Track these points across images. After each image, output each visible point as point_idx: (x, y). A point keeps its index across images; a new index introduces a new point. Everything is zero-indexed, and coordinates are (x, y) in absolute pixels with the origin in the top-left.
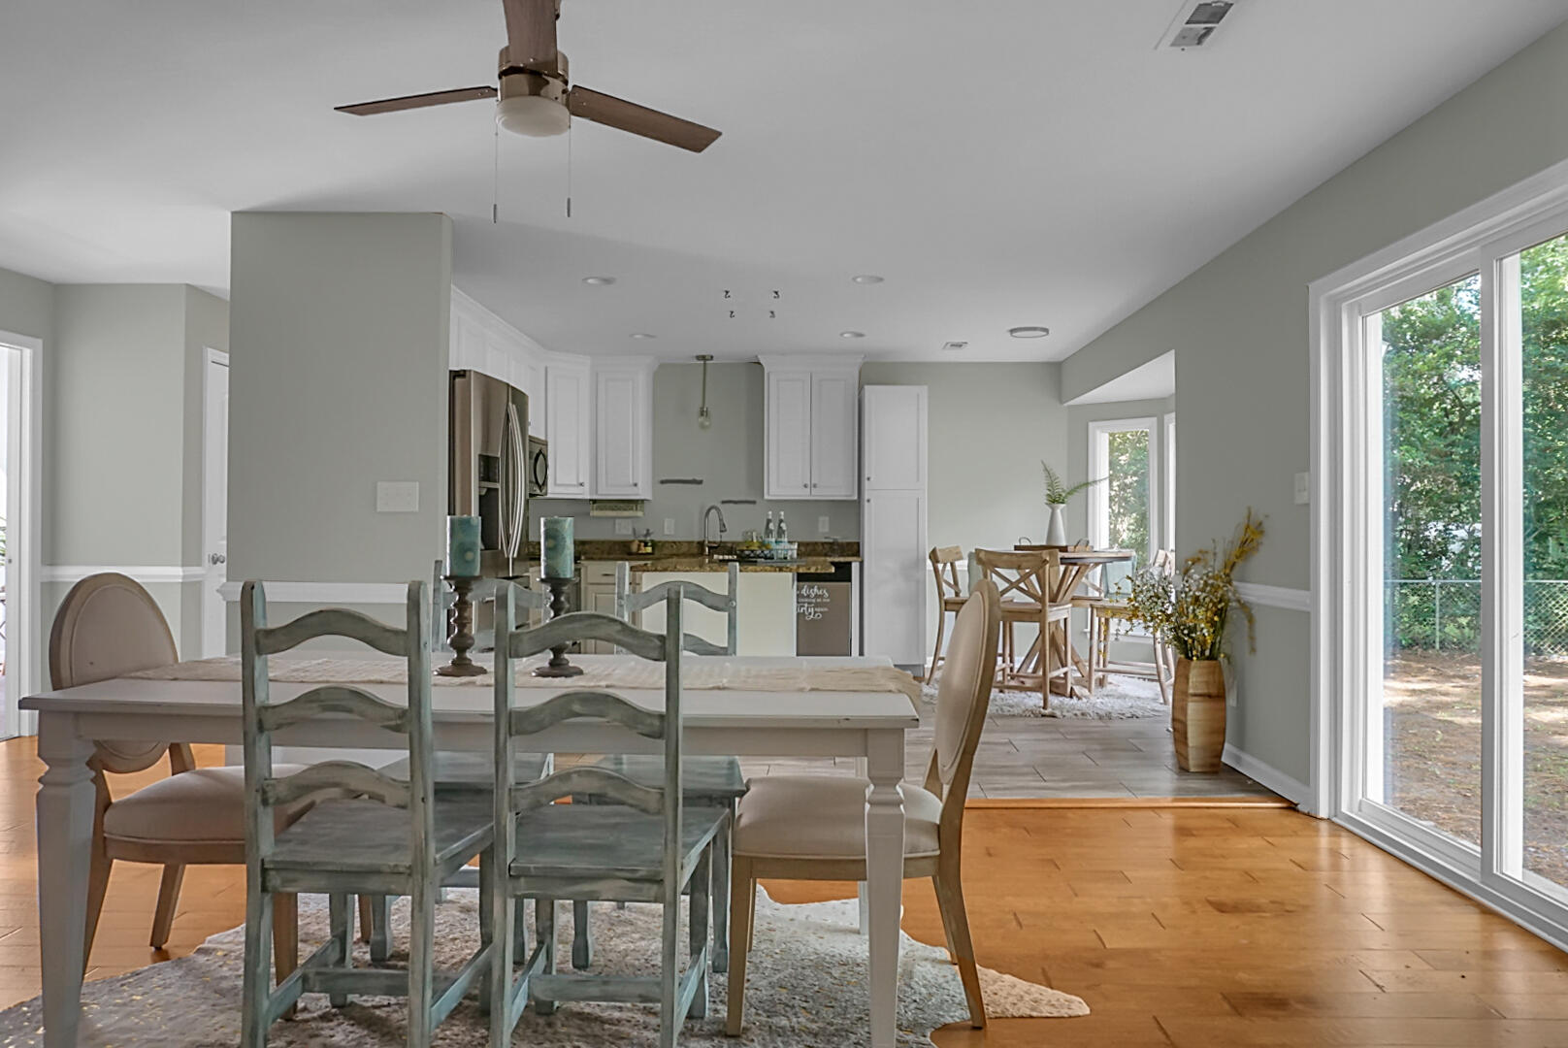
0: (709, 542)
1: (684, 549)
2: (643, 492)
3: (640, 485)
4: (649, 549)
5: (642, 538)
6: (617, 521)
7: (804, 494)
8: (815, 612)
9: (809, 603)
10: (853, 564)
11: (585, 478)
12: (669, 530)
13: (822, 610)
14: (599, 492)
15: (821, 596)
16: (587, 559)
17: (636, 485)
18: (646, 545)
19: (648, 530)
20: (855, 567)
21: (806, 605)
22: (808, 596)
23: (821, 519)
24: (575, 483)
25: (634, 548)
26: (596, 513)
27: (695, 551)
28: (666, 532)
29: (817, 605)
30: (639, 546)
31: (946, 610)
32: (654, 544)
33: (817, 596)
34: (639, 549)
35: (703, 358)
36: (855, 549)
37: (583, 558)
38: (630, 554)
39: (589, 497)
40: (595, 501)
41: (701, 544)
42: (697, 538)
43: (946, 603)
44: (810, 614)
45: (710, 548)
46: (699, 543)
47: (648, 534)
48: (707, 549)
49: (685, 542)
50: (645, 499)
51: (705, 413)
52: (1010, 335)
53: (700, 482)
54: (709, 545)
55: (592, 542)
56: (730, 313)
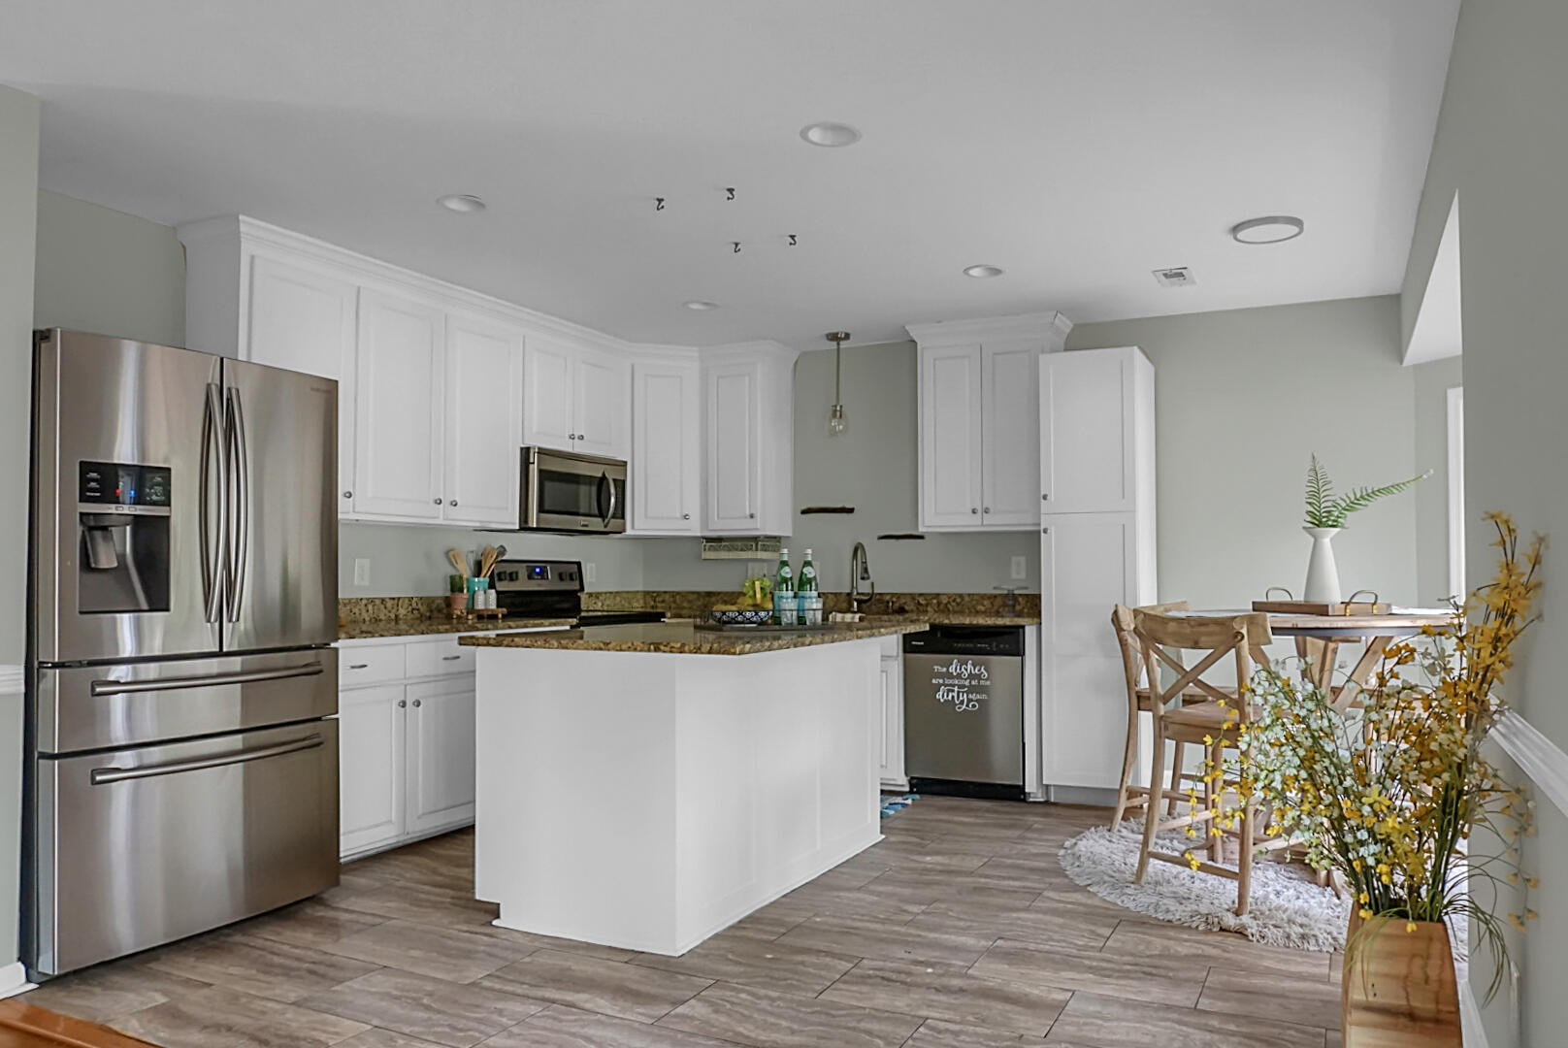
0: (858, 594)
3: (758, 515)
6: (750, 565)
7: (973, 524)
8: (969, 700)
9: (960, 687)
10: (1027, 629)
11: (691, 508)
13: (978, 697)
14: (713, 527)
15: (978, 677)
17: (752, 516)
20: (1030, 632)
21: (956, 689)
22: (959, 676)
23: (1014, 559)
26: (708, 555)
27: (845, 605)
29: (972, 690)
31: (1139, 709)
33: (971, 676)
35: (834, 337)
36: (1032, 605)
37: (669, 614)
39: (699, 534)
40: (709, 539)
42: (844, 589)
43: (1139, 697)
44: (962, 702)
45: (860, 602)
46: (846, 595)
48: (855, 604)
49: (831, 593)
50: (788, 537)
51: (838, 414)
52: (1231, 238)
53: (851, 511)
54: (858, 597)
55: (719, 593)
56: (734, 246)
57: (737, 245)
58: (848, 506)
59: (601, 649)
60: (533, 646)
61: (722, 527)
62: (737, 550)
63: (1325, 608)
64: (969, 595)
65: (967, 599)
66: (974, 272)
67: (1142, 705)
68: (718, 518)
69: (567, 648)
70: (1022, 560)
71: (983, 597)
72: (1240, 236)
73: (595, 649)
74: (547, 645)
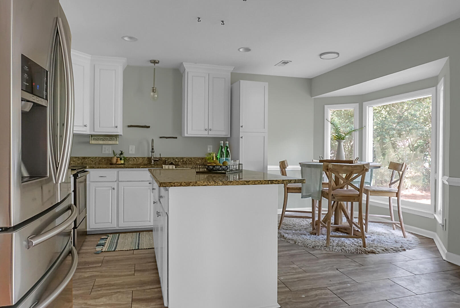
1: (140, 161)
2: (119, 131)
3: (119, 127)
4: (122, 162)
5: (118, 156)
6: (104, 146)
7: (205, 134)
11: (87, 122)
12: (131, 152)
14: (95, 131)
16: (91, 168)
17: (115, 127)
18: (121, 159)
19: (122, 152)
23: (209, 146)
24: (82, 125)
25: (114, 161)
26: (93, 142)
27: (146, 162)
28: (130, 152)
30: (117, 160)
32: (125, 159)
34: (117, 162)
35: (154, 62)
38: (111, 164)
39: (89, 133)
40: (92, 136)
41: (149, 159)
42: (146, 156)
43: (287, 189)
45: (154, 161)
46: (148, 158)
47: (121, 154)
49: (141, 158)
50: (121, 135)
51: (155, 90)
52: (319, 57)
53: (149, 127)
54: (154, 159)
55: (89, 158)
56: (198, 19)
57: (199, 18)
58: (148, 125)
59: (245, 184)
60: (208, 185)
61: (100, 130)
62: (107, 140)
63: (352, 162)
64: (194, 158)
65: (193, 159)
66: (241, 50)
67: (288, 191)
68: (99, 127)
69: (227, 185)
70: (211, 146)
71: (199, 158)
72: (322, 57)
73: (242, 184)
74: (216, 184)
